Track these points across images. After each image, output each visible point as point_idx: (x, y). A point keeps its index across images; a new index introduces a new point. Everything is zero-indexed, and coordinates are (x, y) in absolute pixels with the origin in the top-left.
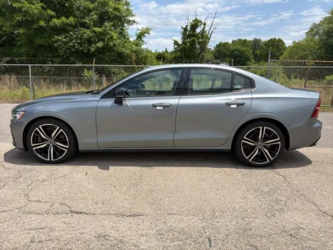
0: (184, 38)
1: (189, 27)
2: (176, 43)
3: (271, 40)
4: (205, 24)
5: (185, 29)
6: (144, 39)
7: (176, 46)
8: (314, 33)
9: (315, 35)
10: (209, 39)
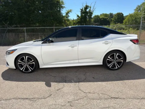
0: (81, 14)
1: (83, 9)
2: (78, 16)
3: (118, 13)
4: (90, 7)
5: (82, 10)
6: (69, 15)
7: (78, 17)
8: (138, 9)
9: (138, 11)
10: (92, 14)
